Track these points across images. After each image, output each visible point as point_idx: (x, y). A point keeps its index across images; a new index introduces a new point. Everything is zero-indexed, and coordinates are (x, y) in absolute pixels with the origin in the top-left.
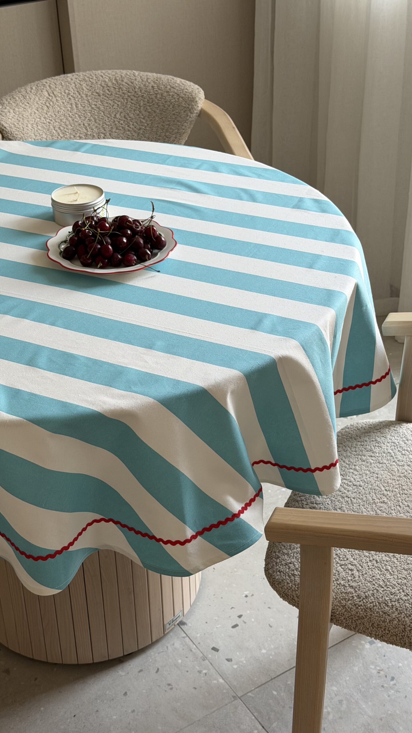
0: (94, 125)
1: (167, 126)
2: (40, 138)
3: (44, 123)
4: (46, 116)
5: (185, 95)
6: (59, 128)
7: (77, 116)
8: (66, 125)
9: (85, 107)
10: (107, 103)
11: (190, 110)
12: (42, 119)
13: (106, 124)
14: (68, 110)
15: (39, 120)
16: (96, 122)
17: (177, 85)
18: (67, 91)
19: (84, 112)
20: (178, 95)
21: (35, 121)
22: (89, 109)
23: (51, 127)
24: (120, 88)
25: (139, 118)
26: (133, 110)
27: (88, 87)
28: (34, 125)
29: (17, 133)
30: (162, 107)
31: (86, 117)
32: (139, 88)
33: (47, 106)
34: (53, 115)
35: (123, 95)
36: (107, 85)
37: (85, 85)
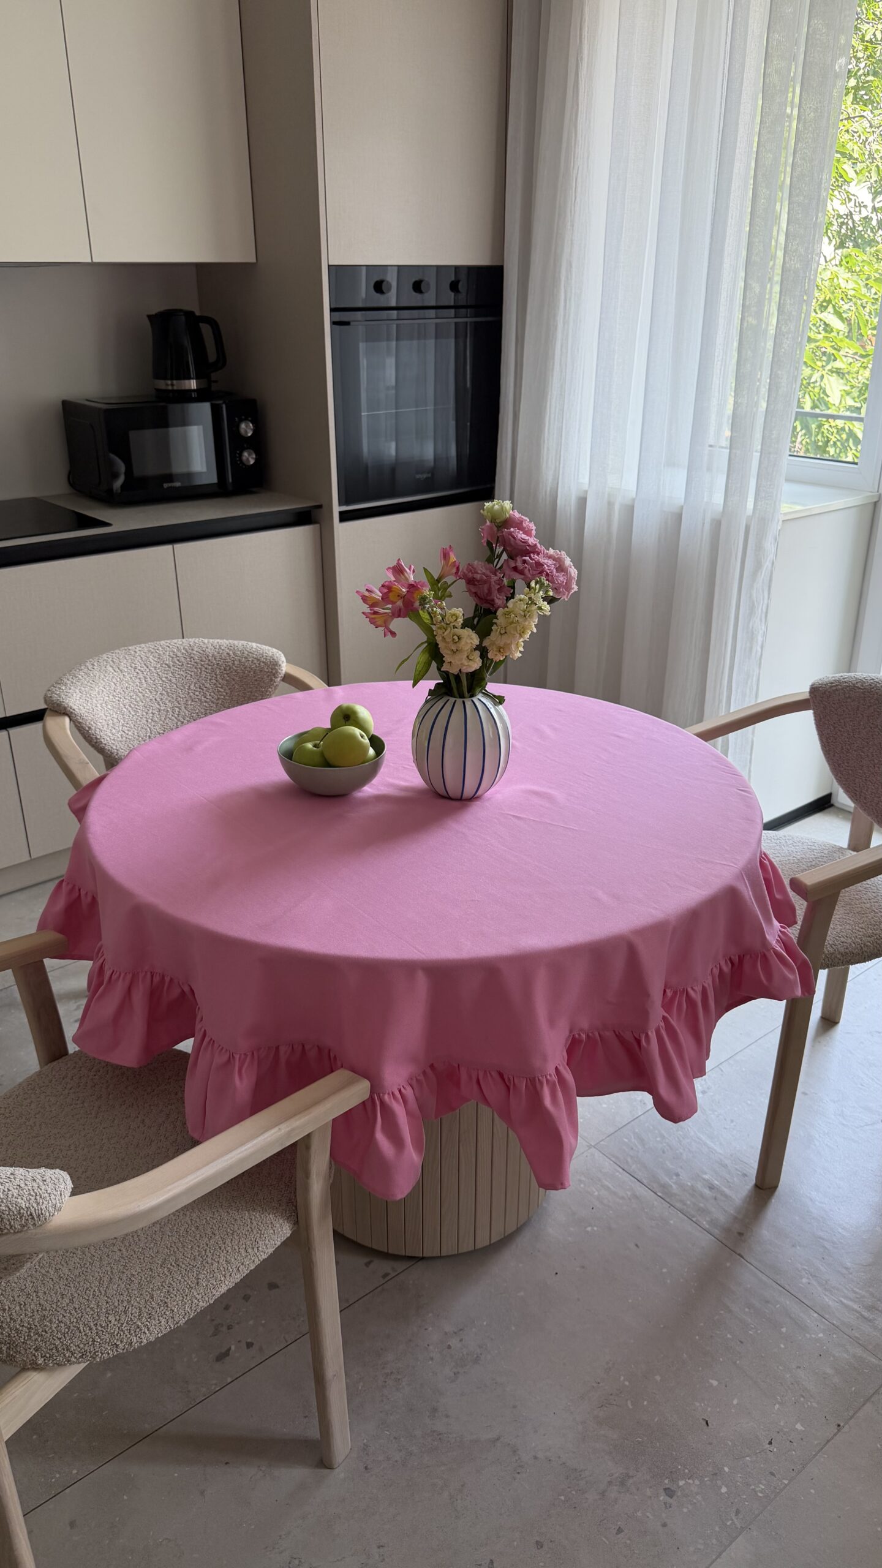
0: (167, 699)
1: (250, 693)
2: (110, 718)
3: (114, 702)
4: (115, 694)
5: (266, 659)
6: (130, 706)
7: (147, 691)
8: (137, 702)
9: (154, 681)
10: (179, 674)
11: (274, 675)
12: (111, 697)
13: (180, 697)
14: (137, 686)
15: (107, 698)
16: (169, 696)
17: (254, 650)
18: (133, 665)
19: (154, 686)
20: (258, 660)
21: (103, 700)
22: (161, 682)
23: (121, 705)
24: (192, 657)
25: (217, 687)
26: (208, 680)
27: (156, 659)
28: (103, 705)
29: (87, 714)
30: (241, 674)
31: (157, 692)
32: (213, 655)
33: (114, 683)
34: (121, 692)
35: (196, 664)
36: (176, 655)
37: (151, 657)
